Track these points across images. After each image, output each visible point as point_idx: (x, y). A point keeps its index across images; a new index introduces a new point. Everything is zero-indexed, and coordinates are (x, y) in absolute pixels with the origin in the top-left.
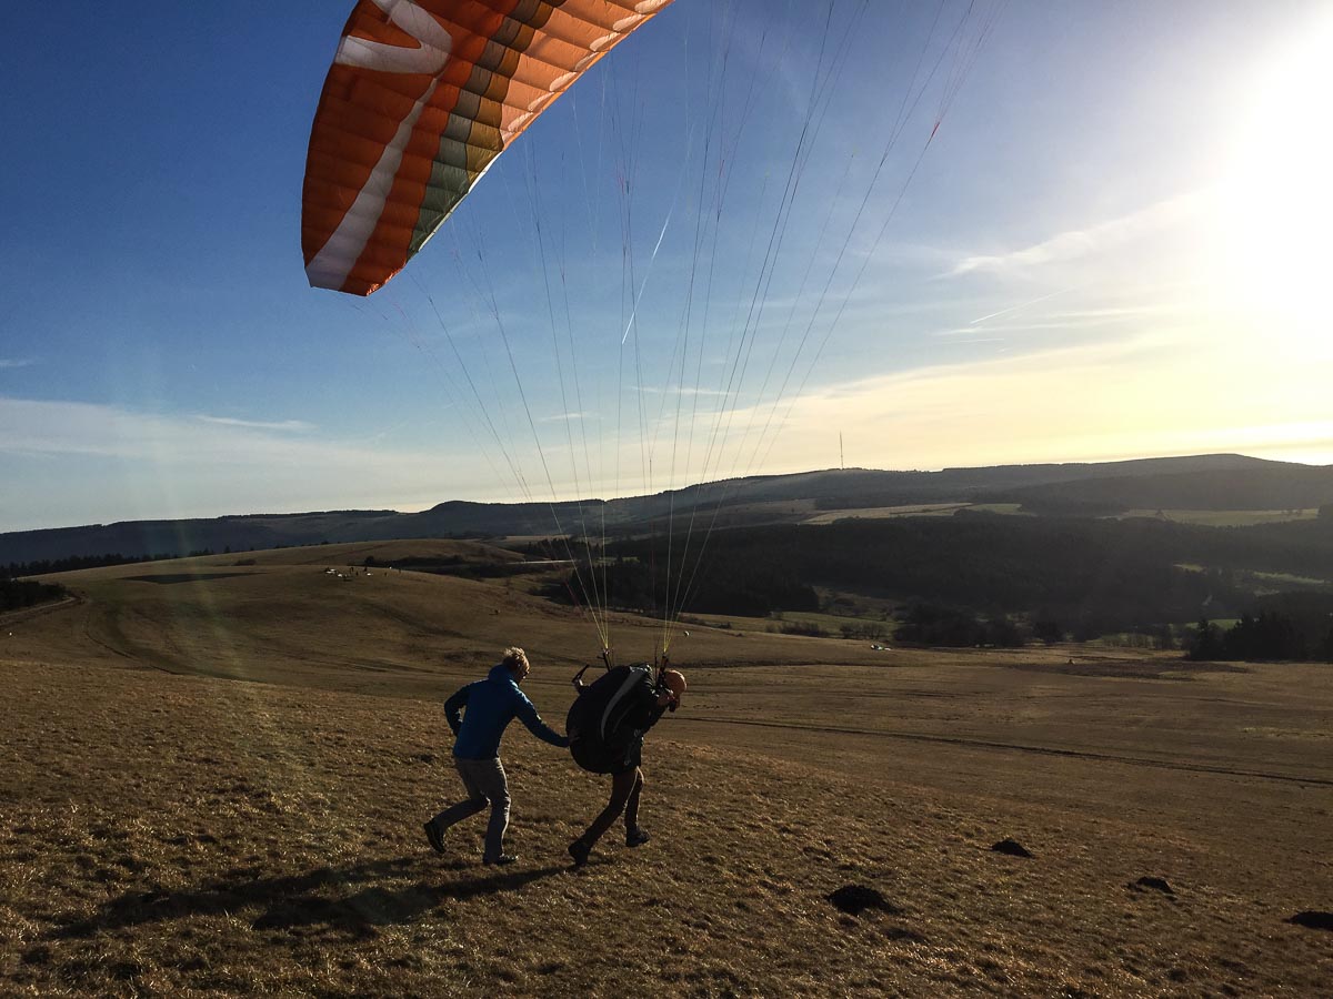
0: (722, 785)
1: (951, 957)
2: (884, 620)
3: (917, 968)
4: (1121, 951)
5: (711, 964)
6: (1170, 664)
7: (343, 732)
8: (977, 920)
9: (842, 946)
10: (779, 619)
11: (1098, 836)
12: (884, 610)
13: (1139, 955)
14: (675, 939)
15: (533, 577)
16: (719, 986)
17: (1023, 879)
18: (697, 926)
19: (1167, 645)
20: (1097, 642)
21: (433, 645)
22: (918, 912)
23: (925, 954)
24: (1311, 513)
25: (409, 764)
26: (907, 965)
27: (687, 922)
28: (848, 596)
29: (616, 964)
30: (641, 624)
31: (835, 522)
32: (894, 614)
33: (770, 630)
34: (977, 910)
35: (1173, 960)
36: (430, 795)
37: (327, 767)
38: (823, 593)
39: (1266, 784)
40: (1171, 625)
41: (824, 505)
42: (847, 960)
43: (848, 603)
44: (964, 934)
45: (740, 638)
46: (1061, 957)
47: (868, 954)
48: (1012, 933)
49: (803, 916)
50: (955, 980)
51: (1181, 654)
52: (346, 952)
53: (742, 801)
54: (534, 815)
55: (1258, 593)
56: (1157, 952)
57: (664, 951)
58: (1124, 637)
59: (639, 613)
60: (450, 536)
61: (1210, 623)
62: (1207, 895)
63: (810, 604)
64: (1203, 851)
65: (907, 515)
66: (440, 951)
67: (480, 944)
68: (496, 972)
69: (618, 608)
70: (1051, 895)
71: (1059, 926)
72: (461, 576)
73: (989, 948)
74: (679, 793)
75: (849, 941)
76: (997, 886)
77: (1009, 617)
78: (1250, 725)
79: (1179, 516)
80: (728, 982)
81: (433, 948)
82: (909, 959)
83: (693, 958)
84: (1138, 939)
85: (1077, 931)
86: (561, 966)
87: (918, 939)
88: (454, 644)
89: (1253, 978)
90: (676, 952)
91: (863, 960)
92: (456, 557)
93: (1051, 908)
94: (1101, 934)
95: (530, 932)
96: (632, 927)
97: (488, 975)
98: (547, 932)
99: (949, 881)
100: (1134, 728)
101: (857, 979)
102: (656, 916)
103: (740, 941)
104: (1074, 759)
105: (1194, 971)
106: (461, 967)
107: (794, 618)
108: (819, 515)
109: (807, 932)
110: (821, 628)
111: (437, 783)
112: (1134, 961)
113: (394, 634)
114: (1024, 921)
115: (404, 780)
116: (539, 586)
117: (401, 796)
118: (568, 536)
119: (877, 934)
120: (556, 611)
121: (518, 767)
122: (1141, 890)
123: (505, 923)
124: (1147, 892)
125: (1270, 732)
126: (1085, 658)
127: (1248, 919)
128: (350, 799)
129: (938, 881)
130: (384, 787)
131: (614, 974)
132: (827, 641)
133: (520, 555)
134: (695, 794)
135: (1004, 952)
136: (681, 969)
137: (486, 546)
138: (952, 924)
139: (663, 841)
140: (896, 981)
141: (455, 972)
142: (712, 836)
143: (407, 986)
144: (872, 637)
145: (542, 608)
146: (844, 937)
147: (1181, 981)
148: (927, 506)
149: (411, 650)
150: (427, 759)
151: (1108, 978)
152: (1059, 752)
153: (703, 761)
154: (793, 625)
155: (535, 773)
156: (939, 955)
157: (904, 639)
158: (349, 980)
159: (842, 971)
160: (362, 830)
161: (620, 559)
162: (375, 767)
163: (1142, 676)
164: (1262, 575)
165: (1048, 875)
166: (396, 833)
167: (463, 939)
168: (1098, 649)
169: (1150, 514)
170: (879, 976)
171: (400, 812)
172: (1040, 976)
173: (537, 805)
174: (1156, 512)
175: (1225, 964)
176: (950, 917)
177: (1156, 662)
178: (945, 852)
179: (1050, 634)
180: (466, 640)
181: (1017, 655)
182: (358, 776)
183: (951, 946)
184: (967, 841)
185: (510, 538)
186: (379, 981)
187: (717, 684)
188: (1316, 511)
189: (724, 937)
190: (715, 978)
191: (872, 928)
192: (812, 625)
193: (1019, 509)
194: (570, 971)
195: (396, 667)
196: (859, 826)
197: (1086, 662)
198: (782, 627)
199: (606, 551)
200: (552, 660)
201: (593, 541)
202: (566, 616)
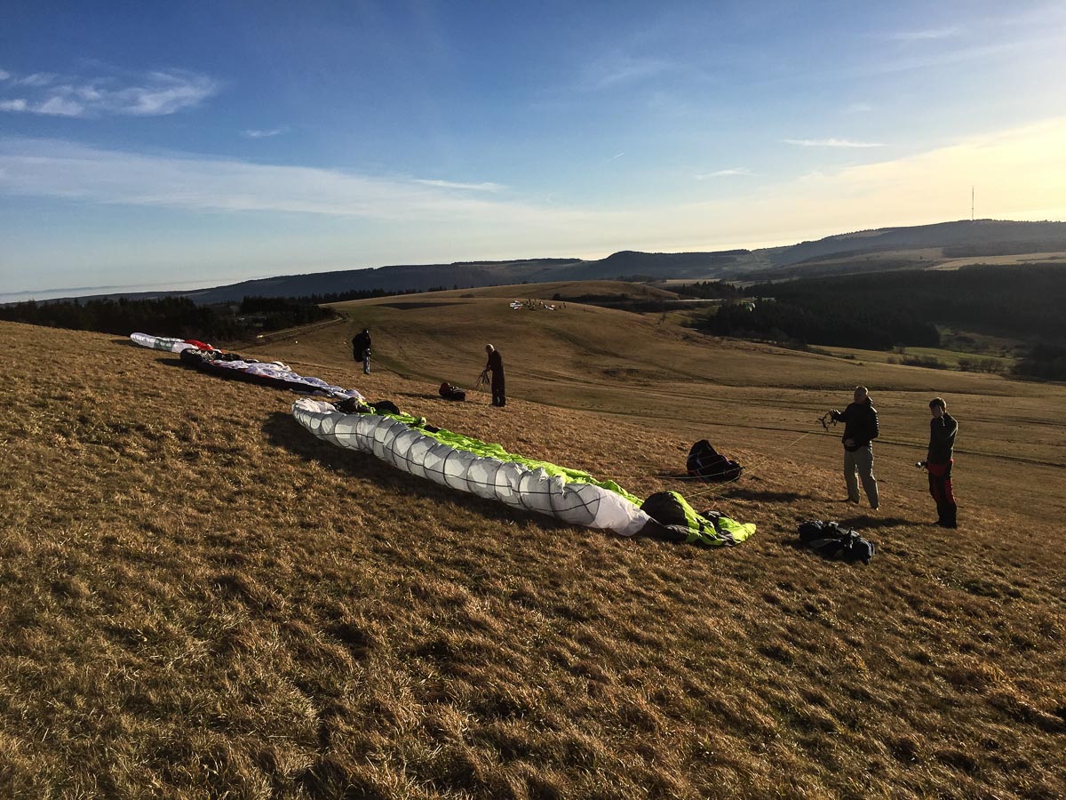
2: (1004, 356)
10: (901, 352)
12: (1004, 348)
15: (685, 312)
21: (595, 362)
28: (969, 335)
30: (770, 352)
31: (962, 268)
32: (1014, 351)
33: (891, 361)
38: (944, 332)
41: (951, 254)
43: (968, 341)
45: (860, 367)
59: (772, 344)
60: (622, 278)
63: (932, 341)
69: (755, 340)
88: (610, 362)
92: (623, 295)
107: (913, 352)
108: (946, 262)
110: (939, 362)
113: (567, 353)
116: (689, 320)
118: (717, 280)
132: (945, 372)
133: (676, 294)
137: (649, 287)
144: (989, 371)
145: (690, 337)
149: (577, 365)
154: (913, 358)
157: (1020, 373)
161: (758, 300)
180: (621, 360)
185: (670, 282)
192: (932, 358)
195: (563, 378)
198: (903, 359)
199: (748, 293)
200: (690, 378)
201: (737, 284)
202: (706, 343)
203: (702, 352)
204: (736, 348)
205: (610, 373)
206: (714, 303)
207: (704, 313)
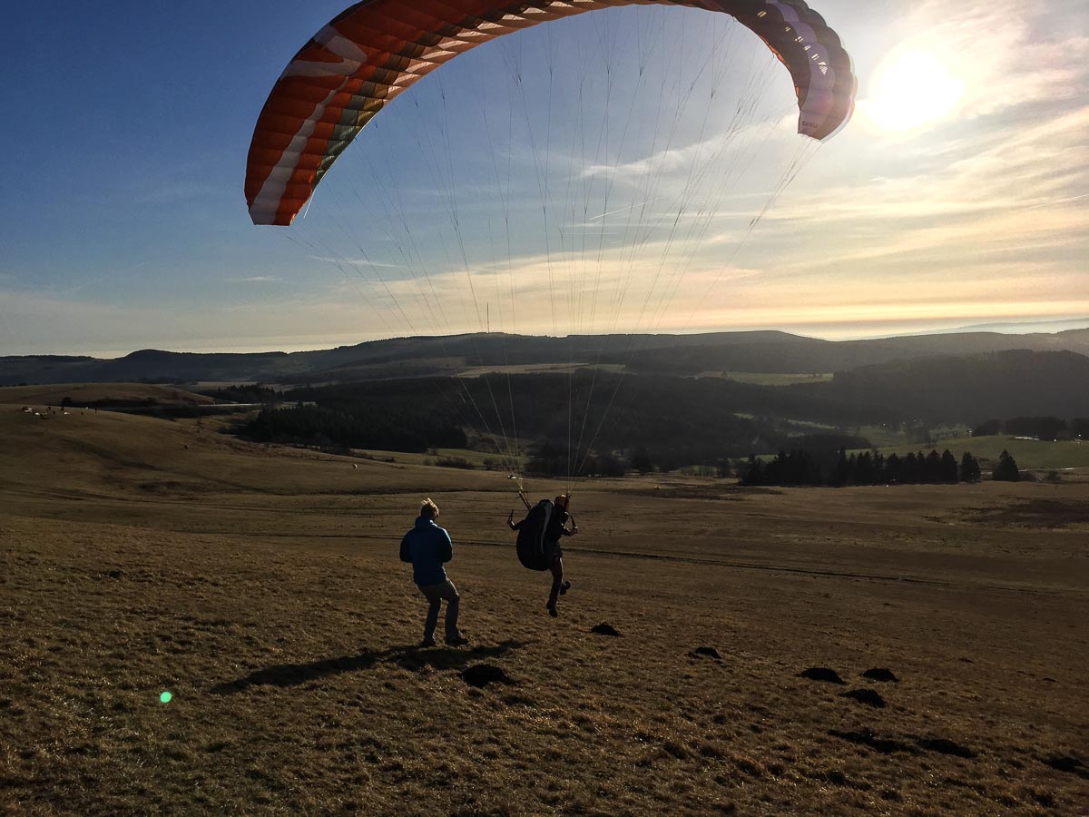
0: (380, 589)
1: (554, 716)
2: (519, 455)
3: (528, 725)
4: (680, 703)
5: (359, 734)
6: (728, 488)
7: (35, 552)
8: (576, 686)
9: (469, 712)
10: (435, 454)
11: (669, 618)
12: (519, 447)
13: (693, 706)
14: (330, 717)
15: (222, 418)
16: (365, 752)
17: (613, 653)
18: (350, 704)
19: (725, 474)
20: (677, 472)
21: (128, 476)
22: (531, 682)
23: (534, 715)
24: (828, 376)
25: (98, 579)
26: (519, 724)
27: (341, 702)
28: (490, 436)
29: (277, 740)
30: (318, 458)
31: (482, 376)
32: (527, 450)
33: (427, 463)
34: (576, 678)
35: (717, 708)
36: (116, 606)
37: (19, 583)
38: (471, 433)
39: (790, 576)
40: (729, 459)
41: (473, 362)
42: (472, 723)
43: (490, 442)
44: (565, 697)
45: (403, 470)
46: (637, 710)
47: (489, 717)
48: (602, 695)
49: (439, 691)
50: (555, 733)
51: (736, 481)
52: (27, 744)
53: (395, 602)
54: (212, 620)
55: (790, 435)
56: (706, 702)
57: (319, 725)
58: (696, 468)
59: (316, 450)
60: (144, 380)
61: (756, 457)
62: (745, 659)
63: (460, 442)
64: (744, 626)
65: (538, 372)
66: (117, 739)
67: (154, 731)
68: (167, 753)
69: (298, 445)
70: (632, 664)
71: (637, 687)
72: (156, 416)
73: (583, 707)
74: (342, 597)
75: (475, 708)
76: (593, 659)
77: (614, 453)
78: (782, 532)
79: (738, 377)
80: (373, 748)
81: (111, 736)
82: (521, 719)
83: (345, 731)
84: (693, 693)
85: (649, 690)
86: (228, 745)
87: (529, 703)
88: (148, 476)
89: (772, 718)
90: (331, 726)
91: (485, 723)
92: (150, 399)
93: (631, 674)
94: (666, 691)
95: (201, 718)
96: (293, 709)
97: (160, 756)
98: (217, 717)
99: (556, 657)
100: (701, 537)
101: (479, 738)
102: (315, 698)
103: (384, 714)
104: (658, 561)
105: (731, 716)
106: (136, 751)
107: (446, 453)
108: (468, 370)
109: (441, 704)
110: (468, 461)
111: (124, 595)
112: (689, 710)
113: (93, 467)
114: (611, 685)
115: (91, 594)
116: (228, 426)
117: (87, 607)
118: (255, 383)
119: (498, 701)
120: (243, 447)
121: (201, 579)
122: (698, 657)
123: (178, 711)
124: (701, 658)
125: (794, 538)
126: (669, 484)
127: (771, 675)
128: (38, 611)
129: (548, 658)
130: (72, 600)
131: (275, 747)
132: (473, 472)
133: (210, 399)
134: (356, 597)
135: (594, 709)
136: (334, 740)
137: (178, 390)
138: (556, 690)
139: (325, 637)
140: (510, 738)
141: (130, 755)
142: (368, 631)
143: (84, 770)
144: (508, 469)
145: (230, 444)
146: (471, 705)
147: (722, 723)
148: (554, 365)
149: (107, 480)
150: (116, 575)
151: (670, 724)
152: (645, 556)
153: (366, 570)
154: (445, 459)
155: (215, 584)
156: (545, 715)
157: (534, 470)
158: (29, 768)
159: (467, 732)
160: (48, 638)
161: (300, 404)
162: (64, 583)
163: (706, 497)
164: (794, 422)
165: (631, 649)
166: (81, 639)
167: (139, 727)
168: (678, 478)
169: (719, 374)
170: (497, 734)
171: (86, 621)
172: (620, 726)
173: (215, 611)
174: (721, 373)
175: (754, 709)
176: (555, 685)
177: (718, 487)
178: (555, 635)
179: (643, 465)
180: (158, 472)
181: (618, 483)
182: (48, 590)
183: (554, 707)
184: (573, 626)
185: (201, 384)
186: (58, 767)
187: (382, 508)
188: (831, 375)
189: (372, 712)
190: (362, 745)
191: (494, 697)
192: (462, 460)
193: (624, 369)
194: (235, 748)
195: (92, 495)
196: (490, 617)
197: (668, 487)
198: (437, 461)
199: (288, 396)
200: (240, 489)
201: (277, 388)
202: (251, 451)
203: (248, 461)
204: (283, 455)
205: (147, 488)
206: (253, 408)
207: (243, 419)
